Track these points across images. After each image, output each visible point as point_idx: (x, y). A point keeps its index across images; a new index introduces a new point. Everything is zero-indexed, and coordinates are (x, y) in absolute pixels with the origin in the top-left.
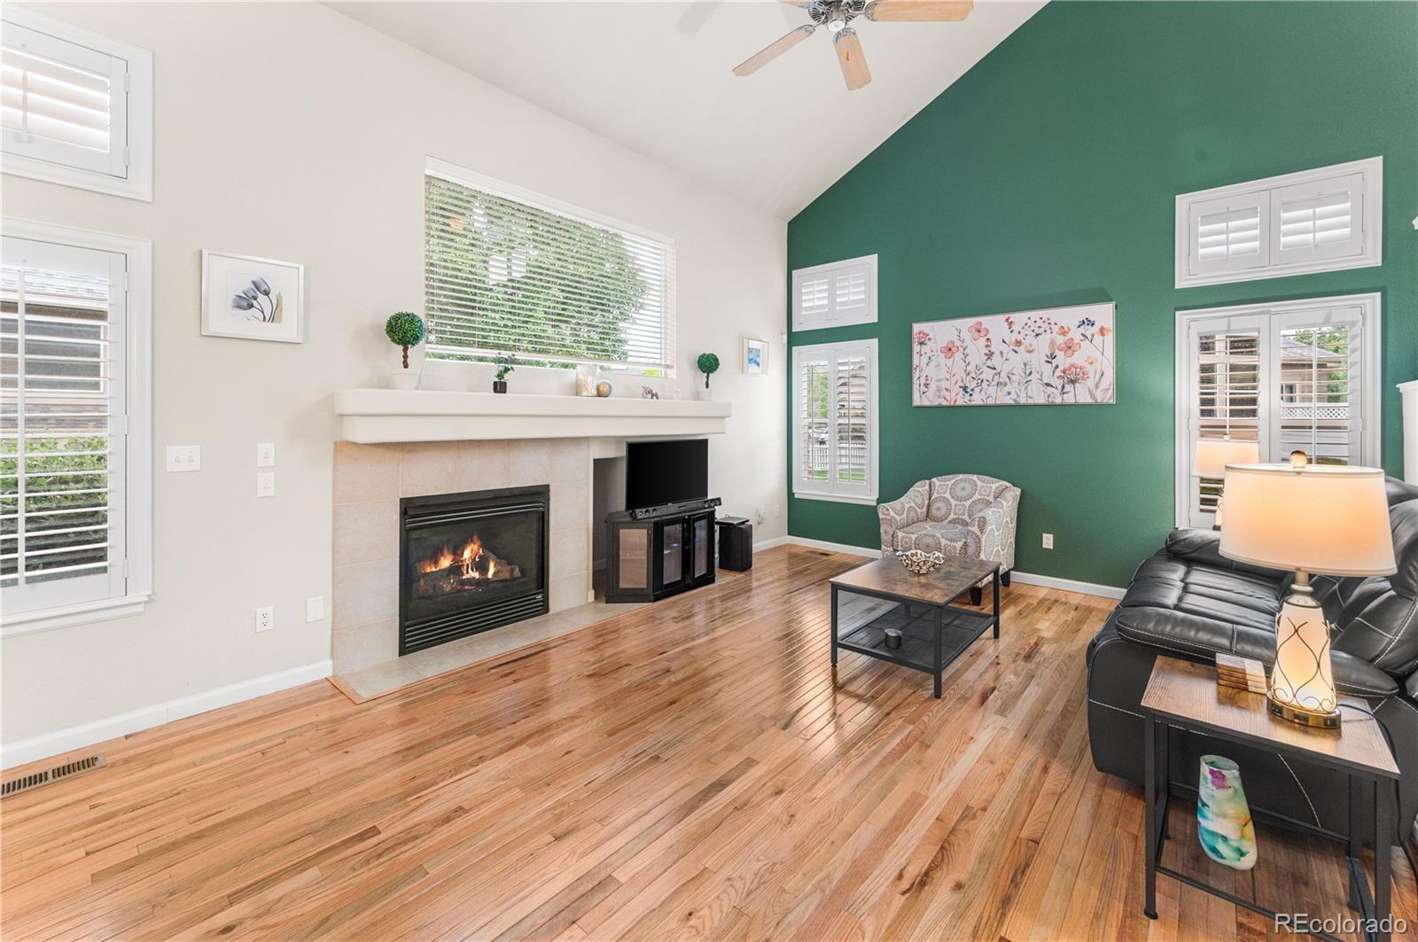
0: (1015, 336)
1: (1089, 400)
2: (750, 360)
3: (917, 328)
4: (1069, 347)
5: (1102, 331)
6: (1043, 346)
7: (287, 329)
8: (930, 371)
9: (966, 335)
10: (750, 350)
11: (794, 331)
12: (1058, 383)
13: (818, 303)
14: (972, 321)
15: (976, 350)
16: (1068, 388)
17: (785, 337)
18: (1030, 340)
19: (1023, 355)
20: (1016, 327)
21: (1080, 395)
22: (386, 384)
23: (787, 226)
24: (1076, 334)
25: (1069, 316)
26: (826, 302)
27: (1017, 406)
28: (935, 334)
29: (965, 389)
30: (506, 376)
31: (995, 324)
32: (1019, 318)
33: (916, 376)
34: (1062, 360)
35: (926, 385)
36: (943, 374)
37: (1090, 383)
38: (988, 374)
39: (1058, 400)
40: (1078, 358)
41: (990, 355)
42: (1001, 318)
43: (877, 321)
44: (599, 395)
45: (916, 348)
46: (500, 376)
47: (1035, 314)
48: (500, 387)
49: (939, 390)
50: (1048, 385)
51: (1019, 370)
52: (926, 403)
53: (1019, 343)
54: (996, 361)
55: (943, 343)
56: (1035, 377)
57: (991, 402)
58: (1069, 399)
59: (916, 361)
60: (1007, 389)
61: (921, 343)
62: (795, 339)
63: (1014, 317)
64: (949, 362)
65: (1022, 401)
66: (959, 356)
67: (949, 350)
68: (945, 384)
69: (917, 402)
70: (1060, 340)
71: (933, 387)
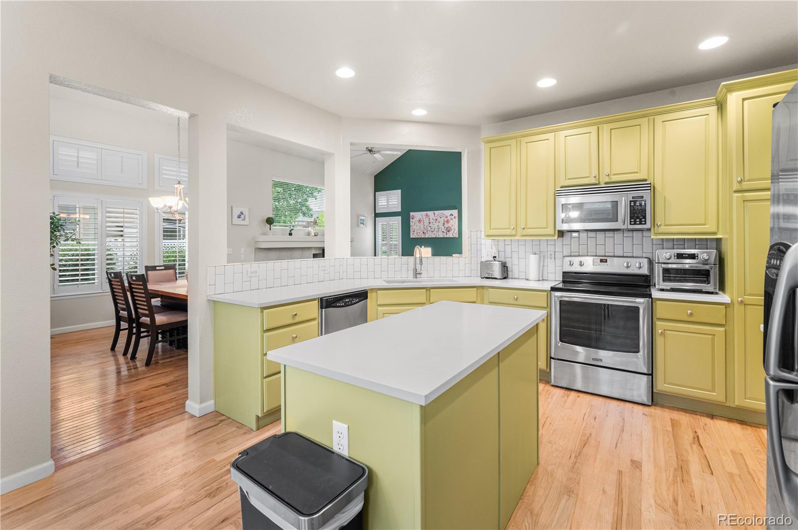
0: (436, 218)
1: (452, 236)
2: (361, 223)
3: (411, 214)
4: (448, 222)
5: (455, 217)
6: (442, 220)
7: (246, 222)
8: (415, 227)
9: (424, 217)
10: (361, 220)
11: (377, 212)
12: (445, 231)
13: (384, 204)
14: (426, 212)
15: (426, 221)
16: (448, 233)
17: (373, 215)
18: (439, 219)
19: (437, 224)
20: (436, 215)
21: (450, 235)
22: (264, 234)
23: (374, 178)
24: (449, 218)
25: (447, 213)
26: (386, 204)
27: (436, 238)
28: (416, 216)
29: (424, 233)
30: (292, 231)
31: (430, 213)
32: (437, 212)
33: (411, 228)
34: (446, 225)
35: (414, 231)
36: (418, 228)
37: (452, 231)
38: (429, 228)
39: (445, 236)
40: (450, 225)
41: (430, 223)
42: (432, 212)
43: (400, 210)
44: (315, 235)
45: (411, 220)
46: (290, 231)
47: (440, 212)
48: (290, 234)
49: (417, 233)
50: (443, 232)
51: (436, 228)
52: (414, 237)
53: (436, 220)
54: (431, 225)
55: (418, 219)
56: (440, 229)
57: (430, 237)
58: (448, 236)
59: (411, 225)
60: (434, 233)
61: (413, 219)
62: (377, 215)
63: (435, 212)
64: (420, 224)
65: (437, 237)
66: (422, 223)
67: (420, 221)
68: (419, 231)
69: (411, 237)
70: (446, 219)
71: (415, 232)
